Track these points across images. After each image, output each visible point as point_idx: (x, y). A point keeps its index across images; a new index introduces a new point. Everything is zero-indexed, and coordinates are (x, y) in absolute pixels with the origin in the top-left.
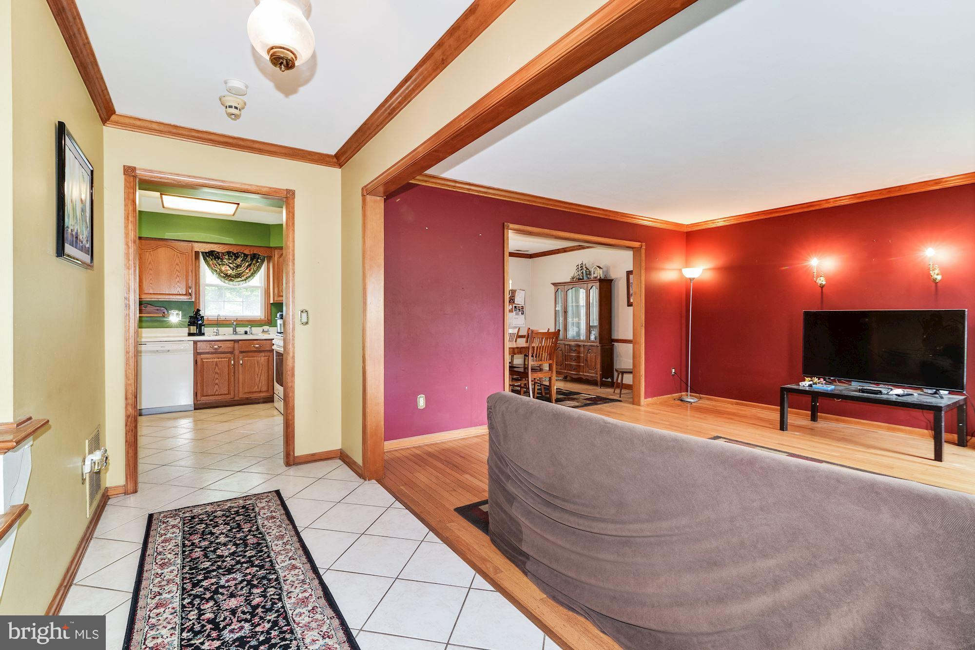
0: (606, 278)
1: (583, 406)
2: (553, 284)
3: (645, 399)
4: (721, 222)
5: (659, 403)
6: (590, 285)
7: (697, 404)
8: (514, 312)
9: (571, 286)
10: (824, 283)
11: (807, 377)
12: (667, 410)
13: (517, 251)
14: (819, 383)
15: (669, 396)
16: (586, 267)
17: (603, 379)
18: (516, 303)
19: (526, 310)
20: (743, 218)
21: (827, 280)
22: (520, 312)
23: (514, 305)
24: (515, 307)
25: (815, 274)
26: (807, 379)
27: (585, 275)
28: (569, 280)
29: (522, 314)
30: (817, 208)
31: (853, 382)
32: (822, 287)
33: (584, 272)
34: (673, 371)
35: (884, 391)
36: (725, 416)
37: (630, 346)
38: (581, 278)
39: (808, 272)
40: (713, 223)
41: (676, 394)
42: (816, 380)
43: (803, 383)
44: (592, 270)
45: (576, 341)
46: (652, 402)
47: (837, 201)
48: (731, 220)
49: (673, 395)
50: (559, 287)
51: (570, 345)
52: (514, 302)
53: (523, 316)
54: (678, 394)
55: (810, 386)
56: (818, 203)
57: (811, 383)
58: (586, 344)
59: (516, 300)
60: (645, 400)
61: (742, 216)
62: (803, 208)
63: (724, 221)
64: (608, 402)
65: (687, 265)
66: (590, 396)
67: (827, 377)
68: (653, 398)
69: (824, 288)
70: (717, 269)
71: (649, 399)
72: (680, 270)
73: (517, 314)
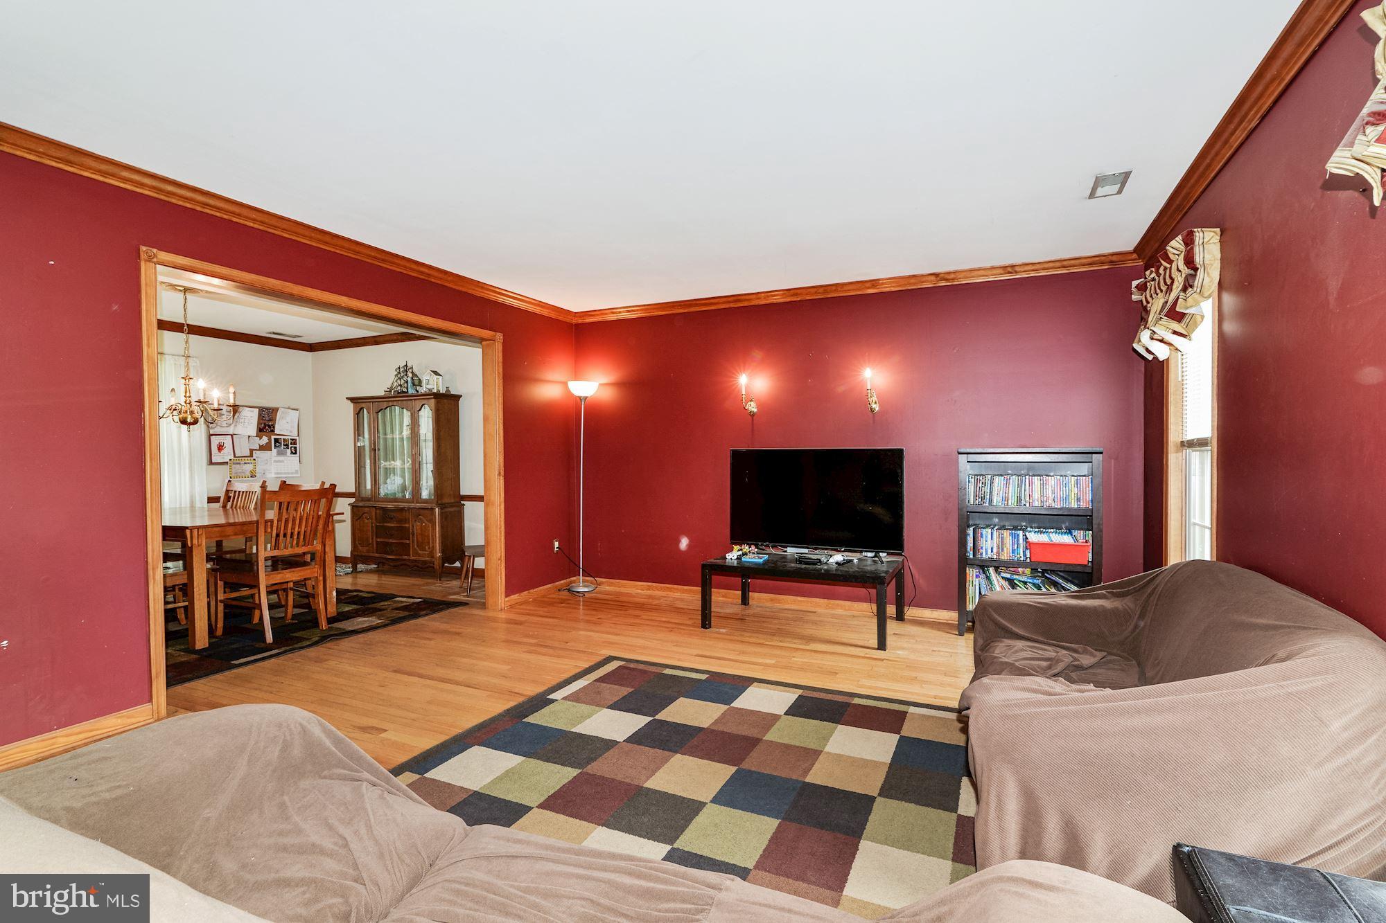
0: (448, 393)
1: (385, 626)
2: (352, 400)
3: (506, 597)
4: (624, 312)
5: (532, 602)
6: (419, 404)
7: (593, 595)
8: (274, 451)
9: (385, 405)
10: (755, 410)
11: (736, 544)
12: (541, 613)
13: (274, 333)
14: (750, 552)
15: (549, 586)
16: (412, 373)
17: (446, 565)
18: (277, 431)
19: (303, 445)
20: (654, 309)
21: (758, 407)
22: (289, 451)
23: (273, 437)
24: (276, 441)
25: (744, 396)
26: (735, 547)
27: (410, 384)
28: (382, 394)
29: (292, 453)
30: (746, 304)
31: (788, 548)
32: (752, 415)
33: (409, 379)
34: (557, 544)
35: (824, 559)
36: (630, 612)
37: (480, 506)
38: (405, 390)
39: (734, 393)
40: (613, 313)
41: (562, 582)
42: (746, 548)
43: (730, 554)
44: (424, 378)
45: (395, 500)
46: (518, 601)
47: (768, 296)
48: (638, 310)
49: (557, 583)
50: (363, 405)
51: (384, 509)
52: (273, 431)
53: (296, 457)
54: (565, 581)
55: (739, 558)
56: (747, 297)
57: (740, 553)
58: (412, 505)
59: (277, 426)
60: (507, 599)
61: (655, 307)
62: (729, 302)
63: (629, 311)
64: (441, 610)
65: (577, 376)
66: (412, 600)
67: (760, 544)
68: (522, 594)
69: (754, 418)
70: (618, 385)
71: (515, 597)
72: (565, 384)
73: (279, 454)
